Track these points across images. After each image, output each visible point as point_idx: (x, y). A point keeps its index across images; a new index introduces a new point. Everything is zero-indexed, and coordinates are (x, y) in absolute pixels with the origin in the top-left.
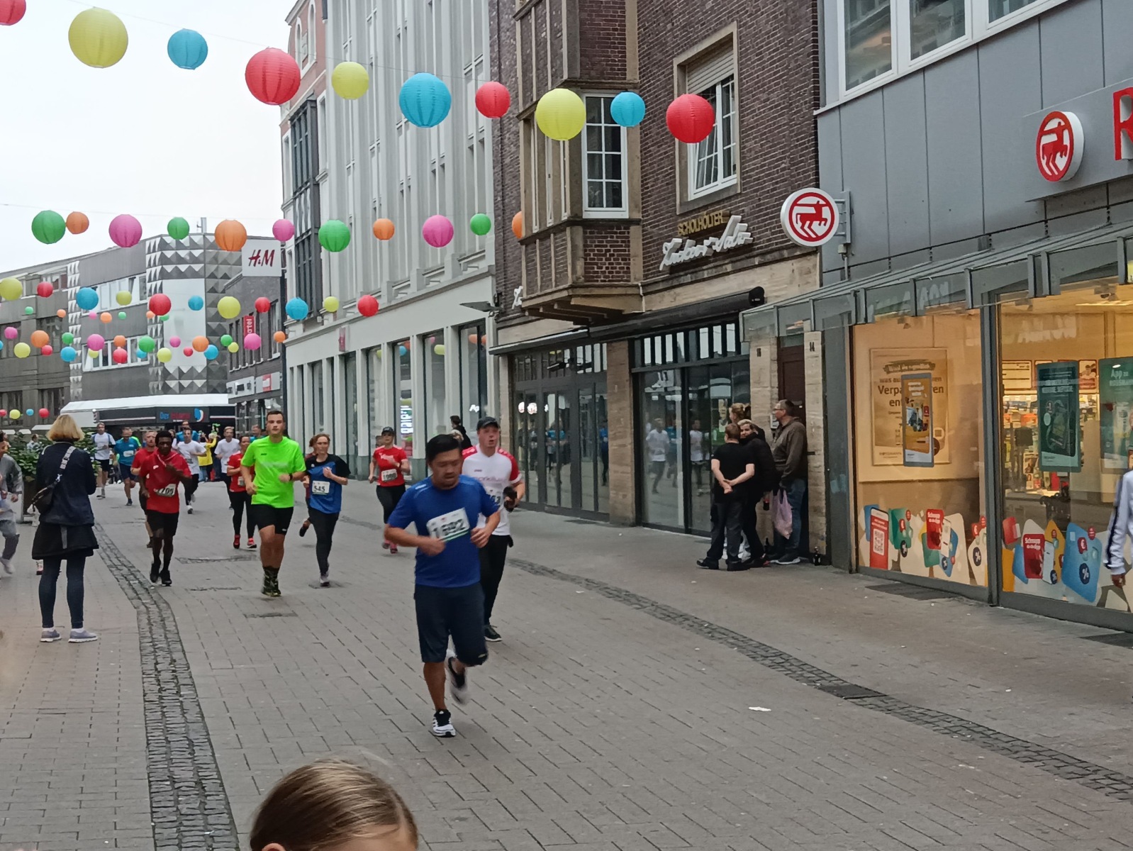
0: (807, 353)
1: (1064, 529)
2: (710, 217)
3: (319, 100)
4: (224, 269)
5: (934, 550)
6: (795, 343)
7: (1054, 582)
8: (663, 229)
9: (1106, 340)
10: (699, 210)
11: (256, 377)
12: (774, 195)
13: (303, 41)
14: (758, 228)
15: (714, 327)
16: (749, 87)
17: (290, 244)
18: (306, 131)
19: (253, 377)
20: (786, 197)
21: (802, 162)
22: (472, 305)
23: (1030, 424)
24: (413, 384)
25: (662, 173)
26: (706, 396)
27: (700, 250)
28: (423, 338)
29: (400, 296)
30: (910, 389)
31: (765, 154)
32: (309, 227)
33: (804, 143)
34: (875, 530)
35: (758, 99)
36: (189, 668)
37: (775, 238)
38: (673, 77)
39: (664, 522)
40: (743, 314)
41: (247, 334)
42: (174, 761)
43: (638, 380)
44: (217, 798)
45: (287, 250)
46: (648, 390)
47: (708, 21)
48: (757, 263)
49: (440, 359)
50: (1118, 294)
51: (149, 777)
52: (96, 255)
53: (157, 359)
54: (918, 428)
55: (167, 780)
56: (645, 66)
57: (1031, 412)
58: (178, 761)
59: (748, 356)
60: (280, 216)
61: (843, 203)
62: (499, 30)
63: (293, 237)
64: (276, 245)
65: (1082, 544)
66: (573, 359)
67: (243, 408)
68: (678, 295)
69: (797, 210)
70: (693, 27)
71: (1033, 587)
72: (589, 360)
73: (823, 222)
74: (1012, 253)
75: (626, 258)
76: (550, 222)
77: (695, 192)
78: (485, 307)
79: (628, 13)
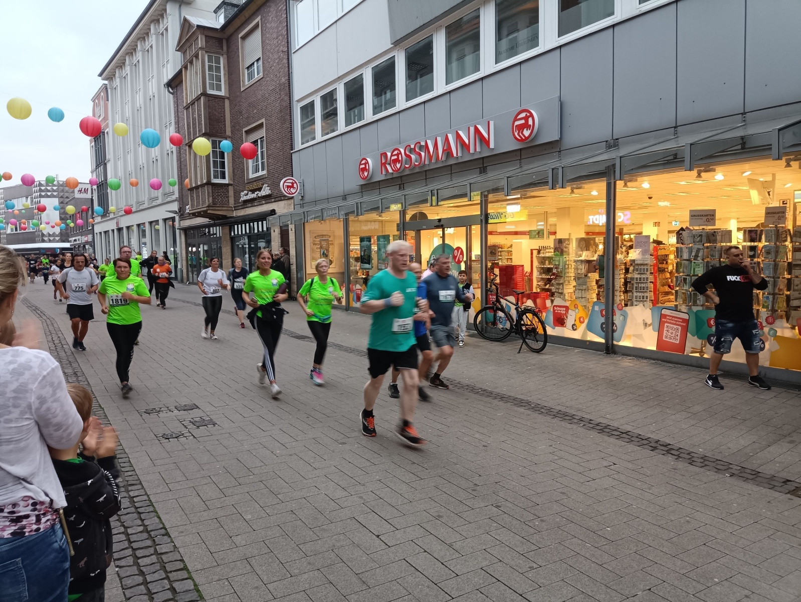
0: (290, 232)
2: (257, 184)
3: (106, 132)
4: (66, 195)
6: (286, 228)
8: (240, 188)
10: (253, 182)
11: (81, 236)
12: (278, 179)
13: (98, 109)
14: (273, 189)
15: (259, 222)
16: (270, 141)
17: (95, 187)
18: (101, 143)
20: (282, 179)
21: (287, 168)
22: (170, 212)
24: (147, 239)
25: (240, 168)
26: (257, 246)
27: (254, 196)
28: (151, 223)
29: (141, 207)
30: (322, 244)
31: (275, 164)
33: (288, 162)
35: (273, 145)
37: (278, 193)
38: (243, 135)
40: (269, 218)
41: (77, 220)
43: (233, 240)
45: (94, 189)
46: (237, 243)
47: (254, 117)
48: (273, 201)
49: (158, 230)
52: (11, 187)
53: (39, 229)
56: (233, 130)
59: (271, 232)
60: (90, 175)
61: (301, 182)
62: (178, 112)
63: (96, 184)
64: (89, 186)
66: (209, 232)
67: (76, 248)
68: (247, 211)
69: (286, 184)
70: (250, 118)
72: (215, 232)
73: (294, 189)
74: (351, 202)
75: (228, 197)
76: (199, 183)
77: (252, 176)
78: (175, 212)
79: (226, 111)
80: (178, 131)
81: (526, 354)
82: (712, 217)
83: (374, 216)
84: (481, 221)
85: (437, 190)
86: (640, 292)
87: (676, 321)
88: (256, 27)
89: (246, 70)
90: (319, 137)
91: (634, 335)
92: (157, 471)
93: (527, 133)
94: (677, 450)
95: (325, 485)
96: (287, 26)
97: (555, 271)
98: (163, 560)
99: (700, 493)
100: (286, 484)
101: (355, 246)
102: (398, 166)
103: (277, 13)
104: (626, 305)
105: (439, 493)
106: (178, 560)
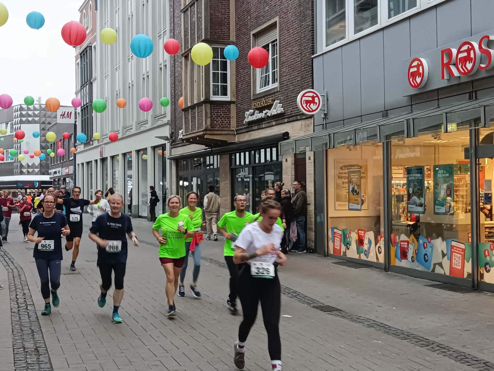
0: (307, 161)
1: (417, 239)
2: (266, 101)
3: (93, 46)
4: (49, 120)
5: (361, 247)
6: (302, 156)
7: (413, 261)
8: (245, 106)
9: (435, 157)
10: (261, 98)
12: (294, 92)
13: (86, 20)
14: (287, 106)
15: (267, 149)
16: (284, 45)
17: (79, 109)
18: (87, 59)
19: (61, 168)
20: (299, 93)
21: (306, 77)
22: (160, 138)
23: (402, 193)
24: (133, 172)
25: (245, 81)
26: (263, 179)
27: (262, 115)
28: (138, 151)
29: (128, 133)
30: (352, 177)
31: (290, 74)
32: (87, 102)
33: (307, 70)
34: (336, 238)
35: (288, 50)
36: (31, 297)
37: (294, 111)
38: (250, 39)
40: (280, 143)
41: (58, 149)
42: (25, 339)
43: (234, 171)
44: (44, 356)
45: (77, 112)
46: (237, 176)
47: (266, 15)
48: (286, 121)
49: (146, 161)
50: (441, 137)
51: (13, 347)
53: (18, 159)
54: (355, 194)
55: (21, 348)
56: (238, 34)
57: (403, 188)
58: (26, 339)
59: (282, 161)
60: (75, 96)
61: (324, 96)
62: (174, 17)
63: (80, 107)
64: (72, 110)
65: (425, 245)
66: (205, 162)
67: (56, 182)
68: (252, 135)
69: (304, 98)
70: (259, 18)
71: (404, 264)
72: (212, 162)
73: (315, 104)
74: (397, 119)
75: (229, 118)
76: (196, 102)
77: (259, 90)
78: (166, 138)
79: (231, 12)
102: (469, 65)
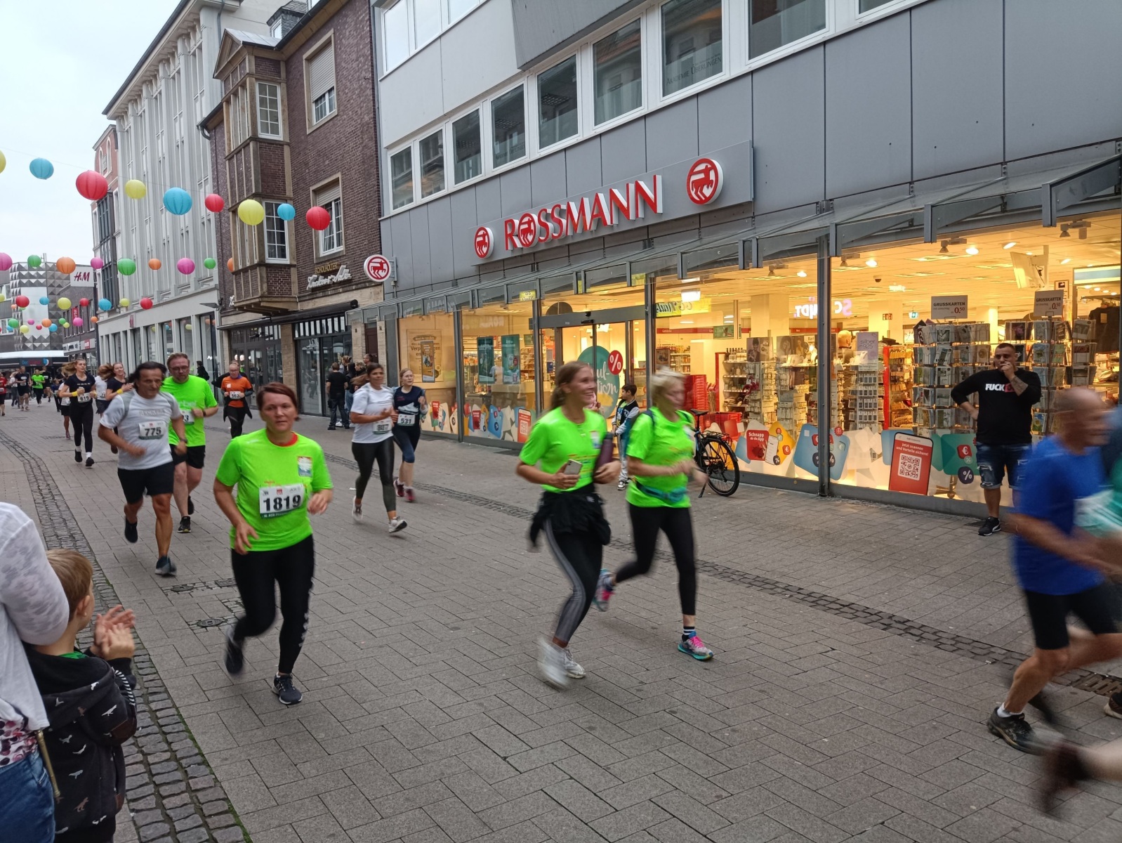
0: (379, 331)
2: (331, 266)
3: (114, 192)
4: (58, 282)
6: (372, 326)
8: (308, 270)
10: (325, 262)
11: (80, 341)
12: (361, 257)
13: (103, 161)
14: (354, 272)
15: (334, 318)
16: (348, 204)
17: (99, 271)
18: (107, 209)
20: (366, 258)
21: (373, 242)
22: (206, 305)
24: (175, 344)
25: (306, 243)
26: (331, 352)
27: (327, 281)
28: (179, 321)
29: (164, 299)
30: (424, 348)
31: (356, 237)
32: (110, 261)
33: (374, 233)
35: (352, 210)
37: (361, 277)
38: (310, 196)
39: (313, 412)
40: (349, 312)
41: (74, 318)
43: (298, 343)
45: (97, 273)
46: (304, 349)
47: (327, 170)
48: (354, 288)
49: (190, 331)
53: (19, 331)
54: (428, 365)
56: (296, 189)
59: (351, 332)
61: (393, 262)
62: (217, 164)
63: (101, 266)
64: (91, 270)
66: (263, 333)
68: (316, 302)
69: (371, 264)
70: (320, 172)
72: (271, 333)
73: (384, 271)
74: (465, 289)
75: (289, 283)
76: (248, 264)
77: (323, 253)
78: (214, 306)
79: (286, 162)
80: (217, 190)
81: (711, 499)
82: (962, 306)
83: (497, 308)
84: (647, 314)
85: (585, 271)
86: (867, 410)
87: (916, 450)
88: (328, 44)
89: (314, 105)
90: (418, 199)
91: (858, 471)
92: (189, 673)
93: (707, 191)
94: (919, 629)
95: (429, 688)
96: (371, 43)
97: (748, 382)
98: (199, 800)
99: (951, 688)
100: (373, 688)
101: (471, 350)
102: (530, 238)
103: (356, 24)
104: (847, 428)
105: (591, 696)
106: (220, 799)
